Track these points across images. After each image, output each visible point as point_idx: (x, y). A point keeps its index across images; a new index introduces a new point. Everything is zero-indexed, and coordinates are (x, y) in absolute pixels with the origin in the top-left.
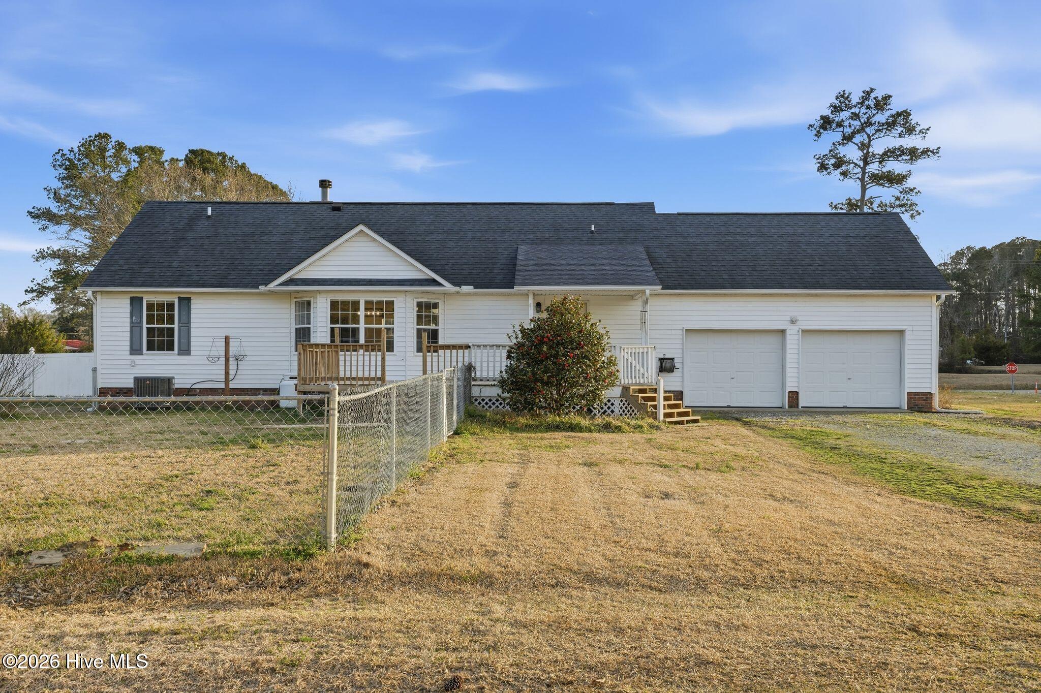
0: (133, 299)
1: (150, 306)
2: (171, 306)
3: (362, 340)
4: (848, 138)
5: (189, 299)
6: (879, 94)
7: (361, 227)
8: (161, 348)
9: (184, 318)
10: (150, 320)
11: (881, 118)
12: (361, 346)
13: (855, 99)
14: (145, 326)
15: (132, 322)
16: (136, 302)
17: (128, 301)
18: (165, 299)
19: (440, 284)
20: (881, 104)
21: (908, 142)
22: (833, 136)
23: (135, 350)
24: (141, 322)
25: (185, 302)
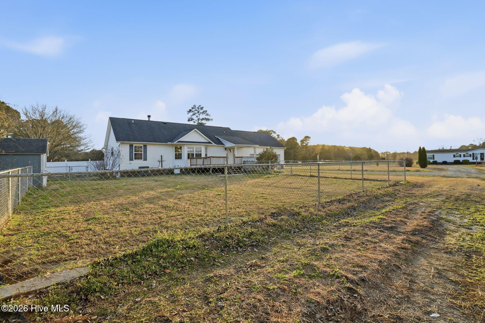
0: (130, 145)
1: (136, 147)
2: (141, 147)
3: (195, 157)
4: (194, 114)
5: (146, 145)
6: (201, 106)
7: (196, 129)
8: (138, 159)
9: (145, 151)
10: (135, 151)
11: (202, 111)
12: (195, 158)
13: (197, 107)
14: (134, 153)
15: (130, 152)
16: (131, 146)
17: (129, 146)
18: (140, 145)
19: (212, 143)
20: (202, 108)
21: (207, 117)
22: (191, 114)
23: (131, 159)
24: (133, 151)
25: (145, 146)
